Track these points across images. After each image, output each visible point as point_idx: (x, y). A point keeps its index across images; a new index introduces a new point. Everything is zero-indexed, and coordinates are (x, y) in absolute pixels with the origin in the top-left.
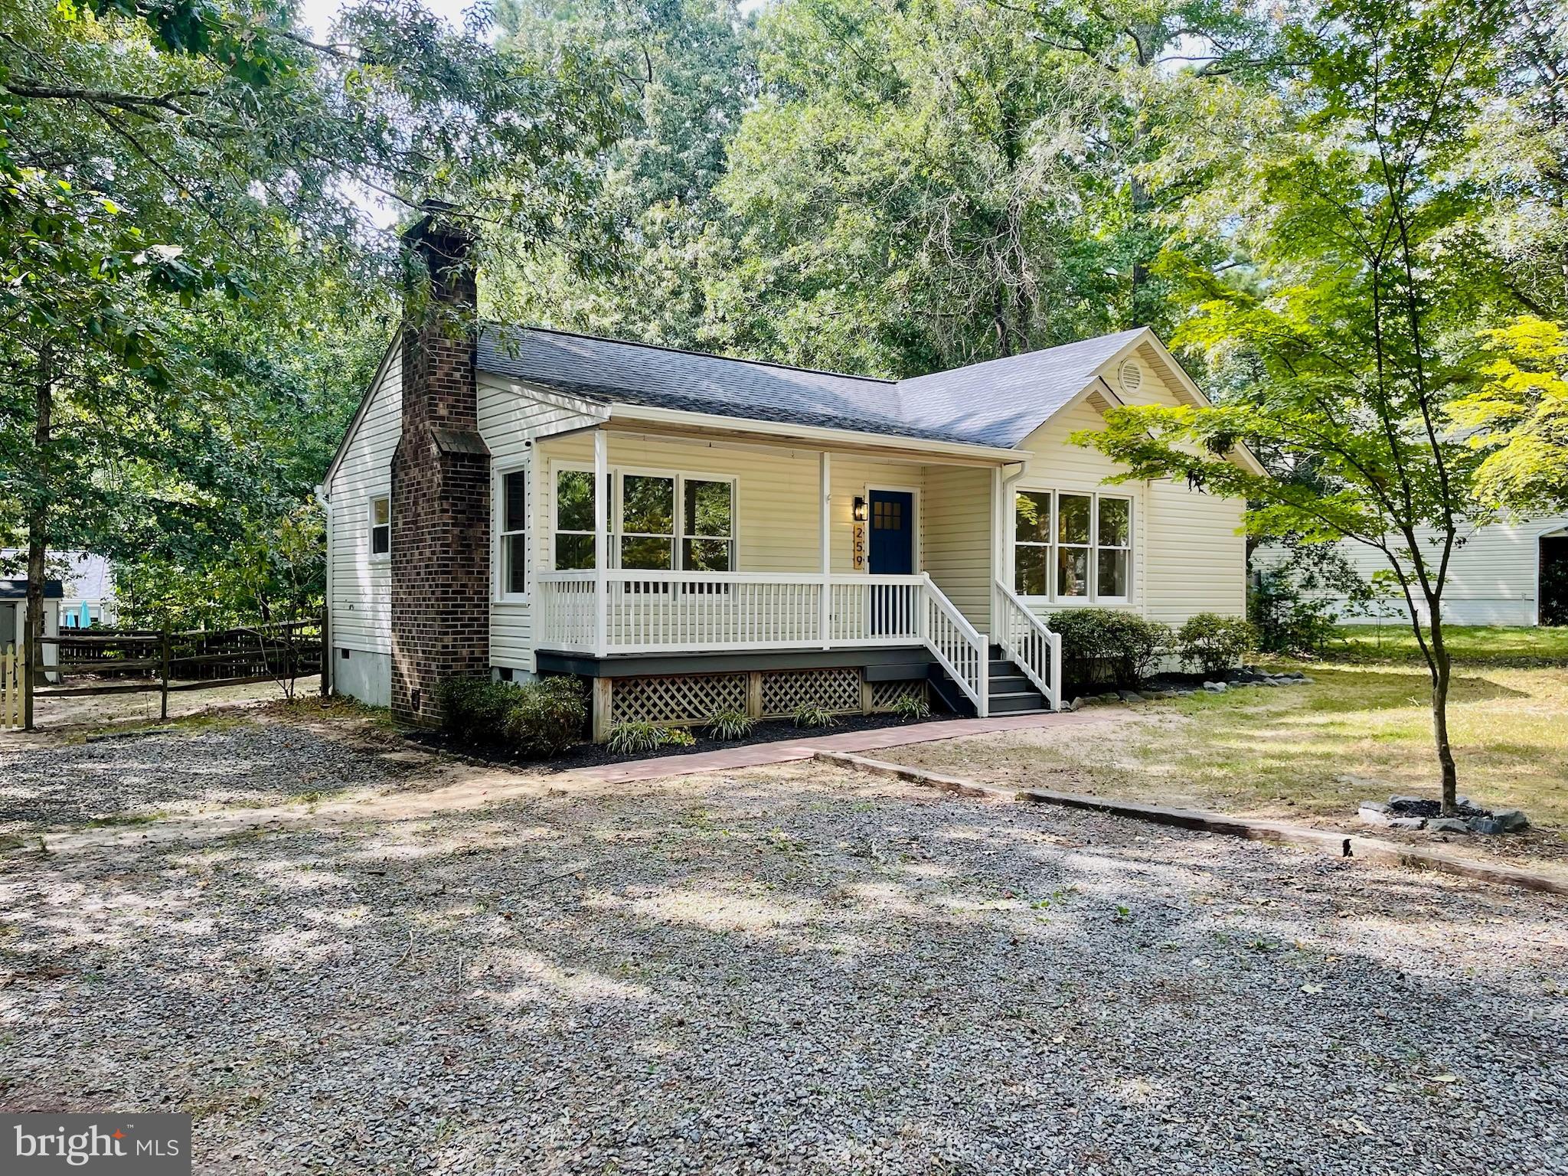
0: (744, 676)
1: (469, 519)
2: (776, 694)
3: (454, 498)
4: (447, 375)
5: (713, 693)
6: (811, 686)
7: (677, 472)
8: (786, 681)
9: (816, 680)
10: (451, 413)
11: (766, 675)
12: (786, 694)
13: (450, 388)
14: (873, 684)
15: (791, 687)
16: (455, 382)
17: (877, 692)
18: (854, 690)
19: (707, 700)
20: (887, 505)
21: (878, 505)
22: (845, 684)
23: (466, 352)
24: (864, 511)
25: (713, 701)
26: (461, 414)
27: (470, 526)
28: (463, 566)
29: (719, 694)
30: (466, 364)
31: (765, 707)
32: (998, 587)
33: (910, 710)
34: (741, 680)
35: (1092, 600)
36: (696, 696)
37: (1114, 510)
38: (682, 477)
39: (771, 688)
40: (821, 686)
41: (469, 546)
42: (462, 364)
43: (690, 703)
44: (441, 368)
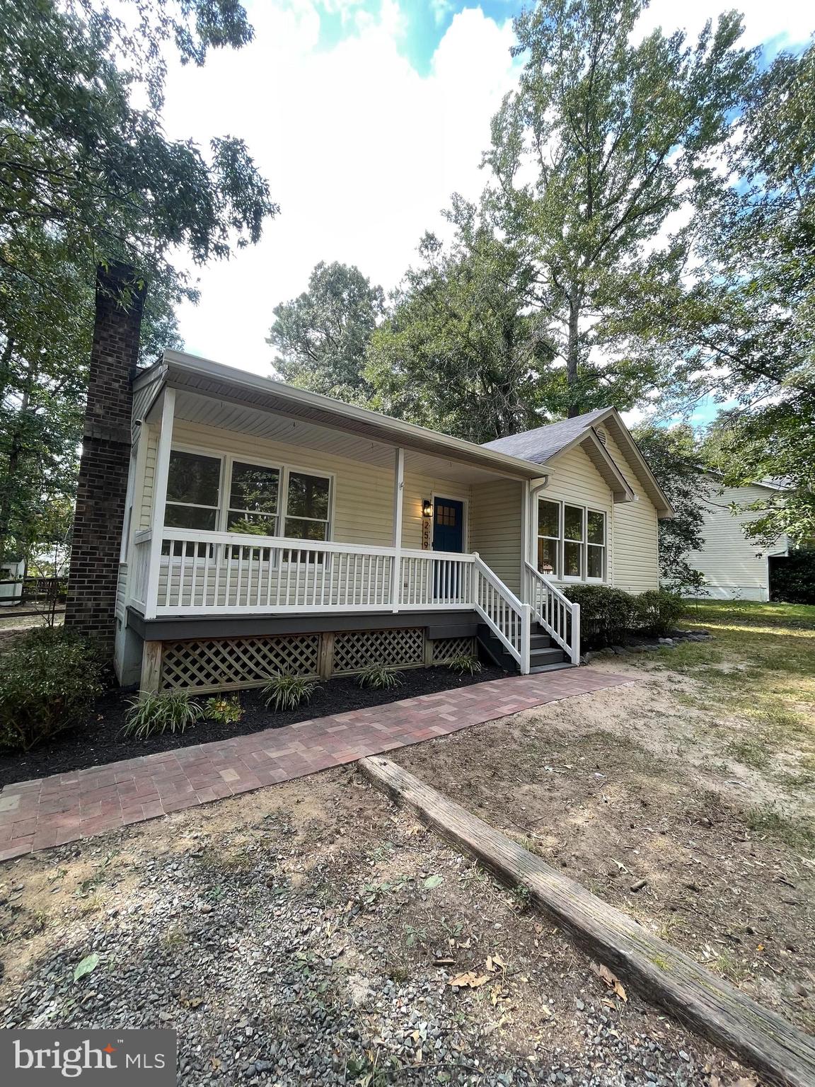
0: (317, 637)
1: (105, 494)
2: (348, 653)
3: (91, 475)
4: (106, 383)
5: (284, 654)
6: (381, 644)
7: (283, 464)
8: (358, 640)
9: (386, 639)
10: (107, 413)
11: (339, 635)
12: (357, 652)
13: (109, 394)
14: (434, 641)
15: (363, 646)
16: (113, 390)
17: (437, 647)
18: (418, 647)
19: (276, 661)
20: (446, 509)
21: (440, 508)
22: (410, 642)
23: (126, 369)
24: (430, 511)
25: (283, 661)
26: (116, 415)
27: (106, 499)
28: (96, 532)
29: (290, 654)
30: (125, 378)
31: (337, 665)
32: (527, 567)
33: (465, 667)
34: (314, 640)
35: (583, 579)
36: (264, 657)
37: (597, 520)
38: (286, 469)
39: (343, 647)
40: (390, 644)
41: (103, 515)
42: (121, 377)
43: (257, 664)
44: (100, 378)
